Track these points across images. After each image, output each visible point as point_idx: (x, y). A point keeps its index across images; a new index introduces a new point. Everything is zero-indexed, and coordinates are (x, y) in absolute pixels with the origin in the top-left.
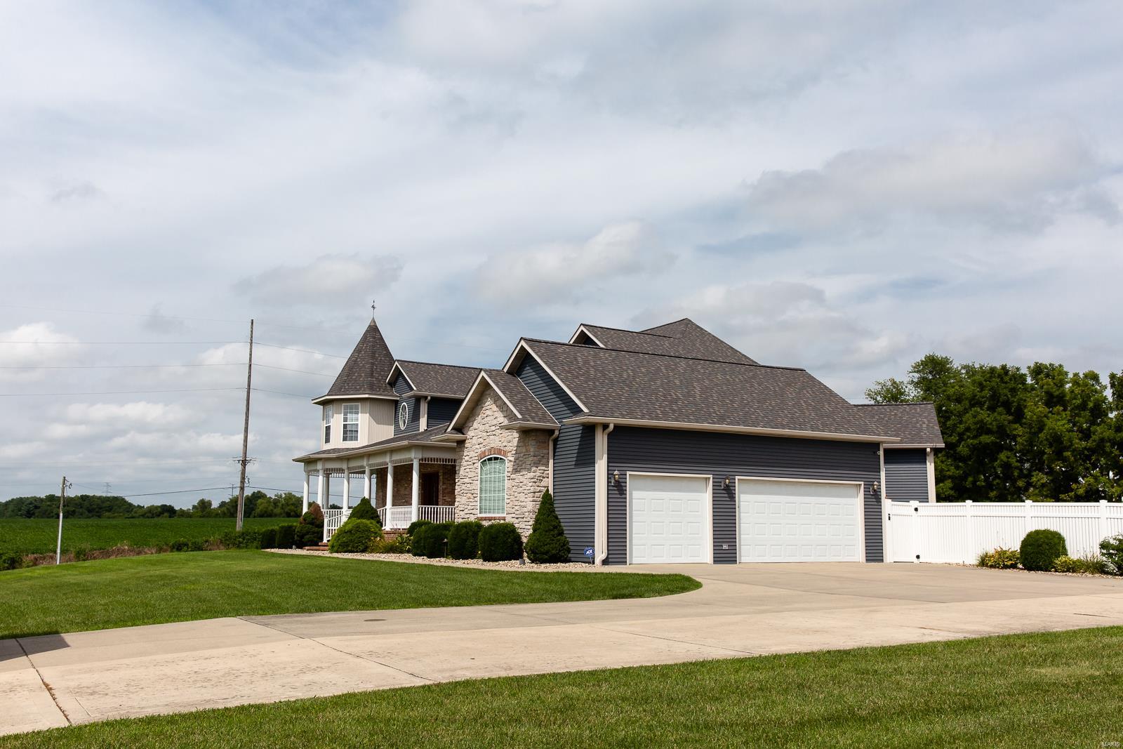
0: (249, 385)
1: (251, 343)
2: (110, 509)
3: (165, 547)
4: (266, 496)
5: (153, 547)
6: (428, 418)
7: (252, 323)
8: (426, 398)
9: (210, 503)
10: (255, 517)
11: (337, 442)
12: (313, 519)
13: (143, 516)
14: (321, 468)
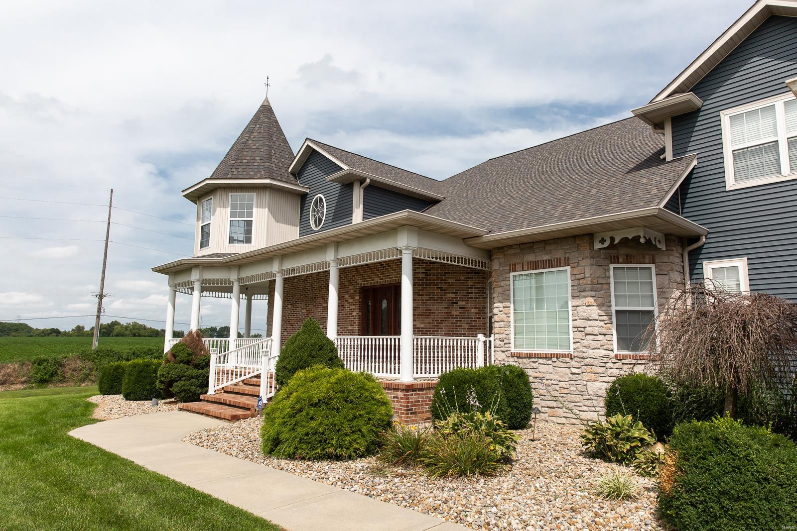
0: (107, 238)
1: (110, 207)
2: (16, 330)
3: (27, 363)
4: (120, 323)
5: (17, 362)
6: (365, 210)
7: (112, 192)
8: (364, 180)
9: (83, 328)
10: (112, 336)
11: (220, 244)
12: (189, 355)
13: (38, 335)
14: (197, 278)
